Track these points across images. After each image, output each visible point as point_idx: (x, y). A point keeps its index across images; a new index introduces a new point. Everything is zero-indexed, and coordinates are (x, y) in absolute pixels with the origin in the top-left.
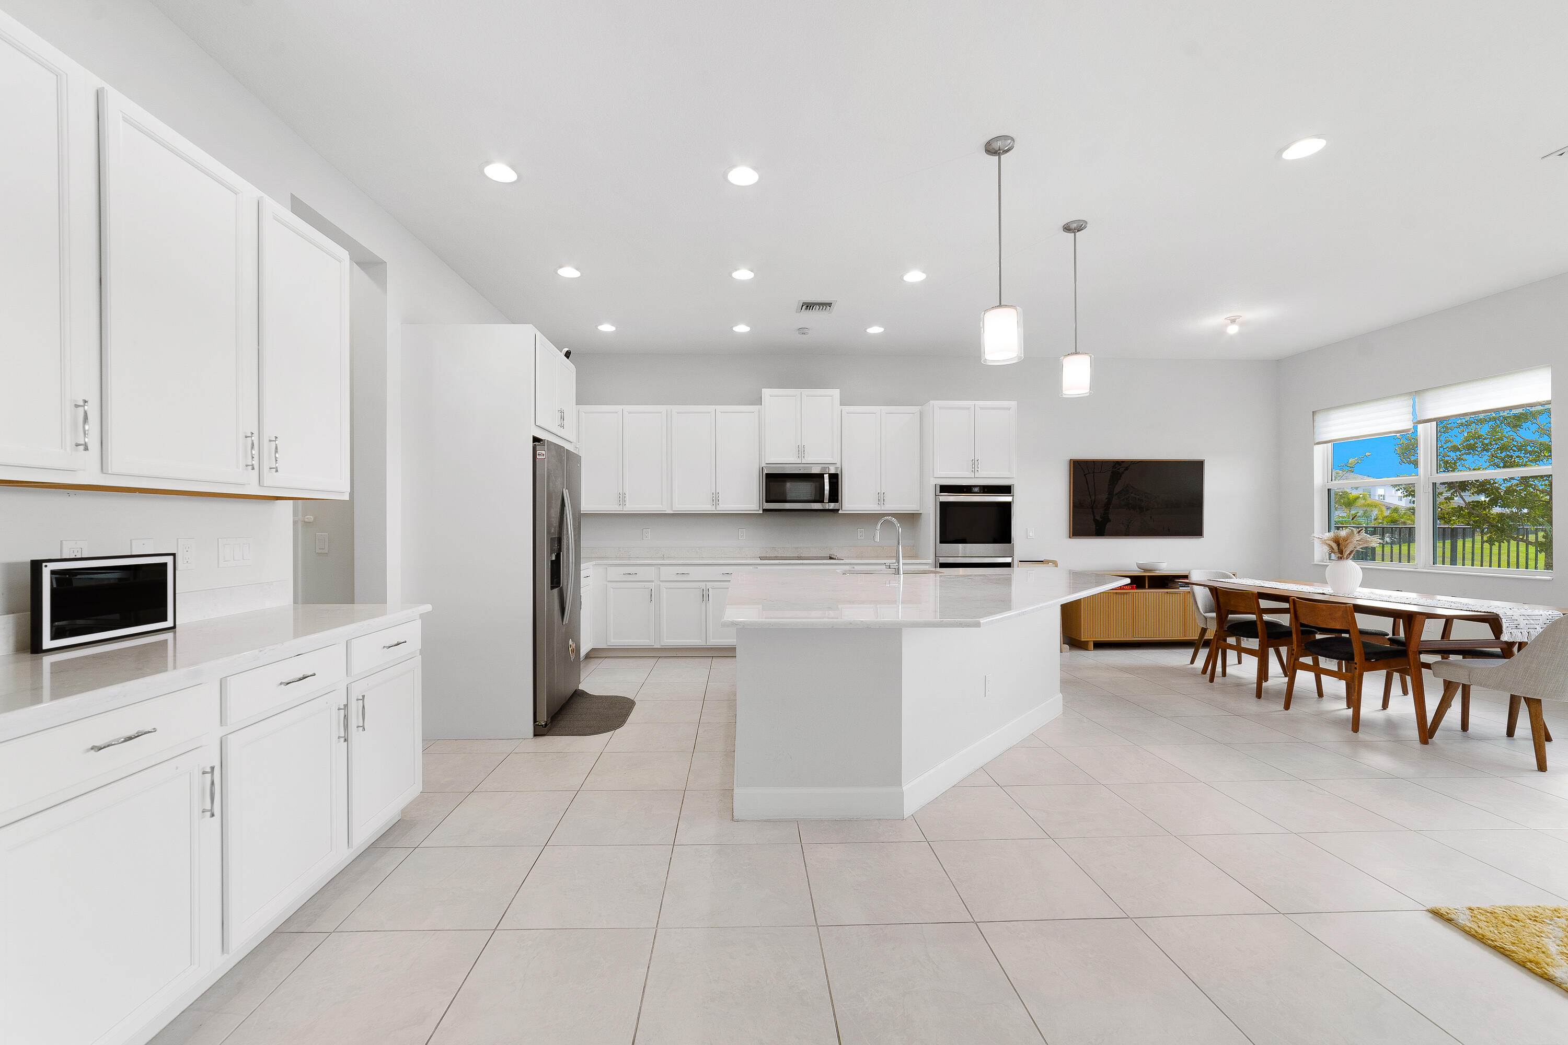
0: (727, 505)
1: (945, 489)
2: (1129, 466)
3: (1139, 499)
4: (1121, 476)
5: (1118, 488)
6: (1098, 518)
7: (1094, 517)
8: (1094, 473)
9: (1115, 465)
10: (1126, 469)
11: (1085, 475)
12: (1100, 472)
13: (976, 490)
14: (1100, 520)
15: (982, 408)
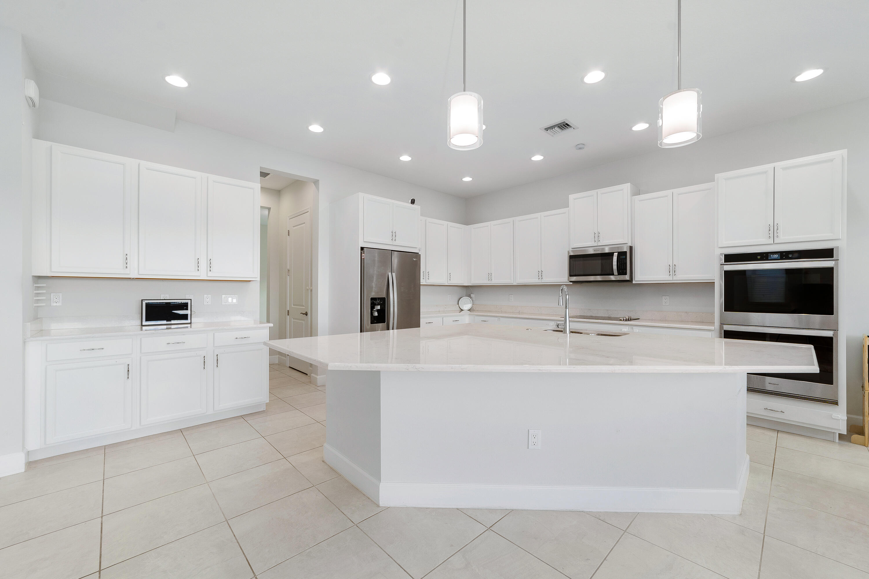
0: (548, 279)
1: (729, 258)
15: (785, 169)
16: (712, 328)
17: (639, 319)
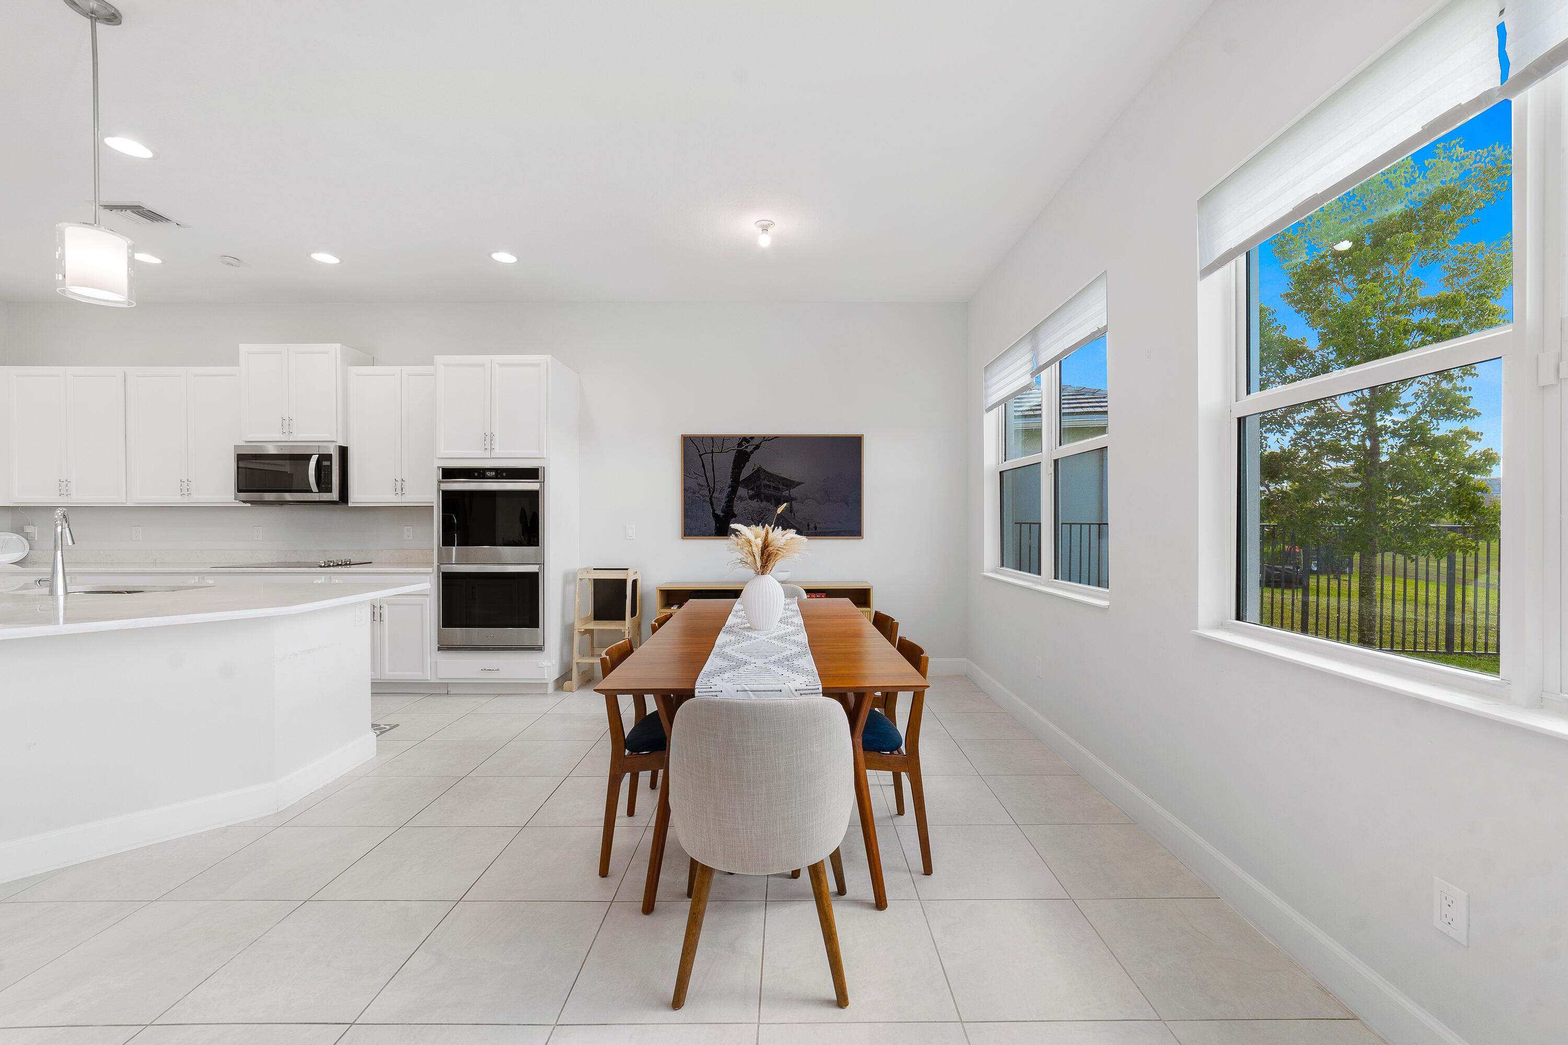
0: (201, 497)
1: (449, 474)
2: (760, 443)
3: (774, 487)
4: (749, 457)
5: (746, 473)
6: (719, 512)
7: (714, 510)
8: (712, 452)
9: (742, 441)
10: (757, 447)
11: (700, 456)
12: (721, 452)
13: (488, 474)
14: (722, 514)
15: (501, 365)
16: (430, 570)
17: (371, 563)
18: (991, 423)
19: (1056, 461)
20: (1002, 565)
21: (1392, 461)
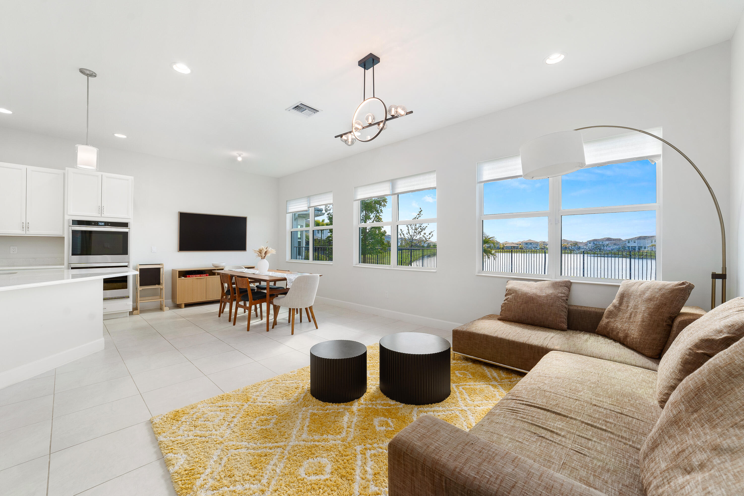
1: (76, 222)
11: (192, 221)
13: (100, 224)
15: (107, 177)
16: (63, 267)
18: (289, 218)
19: (313, 231)
20: (291, 259)
21: (369, 232)
